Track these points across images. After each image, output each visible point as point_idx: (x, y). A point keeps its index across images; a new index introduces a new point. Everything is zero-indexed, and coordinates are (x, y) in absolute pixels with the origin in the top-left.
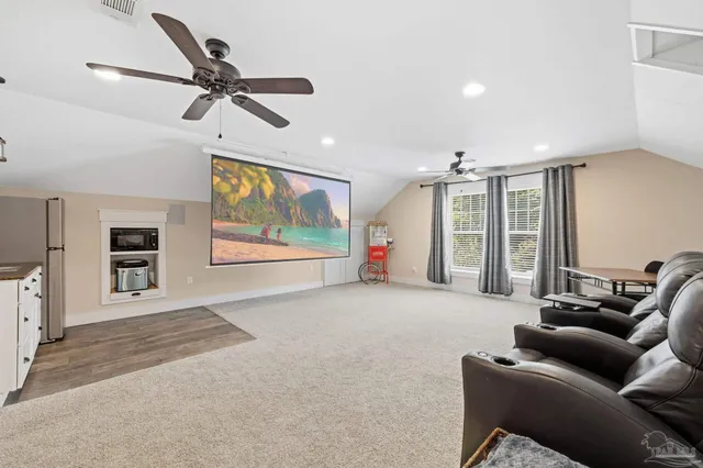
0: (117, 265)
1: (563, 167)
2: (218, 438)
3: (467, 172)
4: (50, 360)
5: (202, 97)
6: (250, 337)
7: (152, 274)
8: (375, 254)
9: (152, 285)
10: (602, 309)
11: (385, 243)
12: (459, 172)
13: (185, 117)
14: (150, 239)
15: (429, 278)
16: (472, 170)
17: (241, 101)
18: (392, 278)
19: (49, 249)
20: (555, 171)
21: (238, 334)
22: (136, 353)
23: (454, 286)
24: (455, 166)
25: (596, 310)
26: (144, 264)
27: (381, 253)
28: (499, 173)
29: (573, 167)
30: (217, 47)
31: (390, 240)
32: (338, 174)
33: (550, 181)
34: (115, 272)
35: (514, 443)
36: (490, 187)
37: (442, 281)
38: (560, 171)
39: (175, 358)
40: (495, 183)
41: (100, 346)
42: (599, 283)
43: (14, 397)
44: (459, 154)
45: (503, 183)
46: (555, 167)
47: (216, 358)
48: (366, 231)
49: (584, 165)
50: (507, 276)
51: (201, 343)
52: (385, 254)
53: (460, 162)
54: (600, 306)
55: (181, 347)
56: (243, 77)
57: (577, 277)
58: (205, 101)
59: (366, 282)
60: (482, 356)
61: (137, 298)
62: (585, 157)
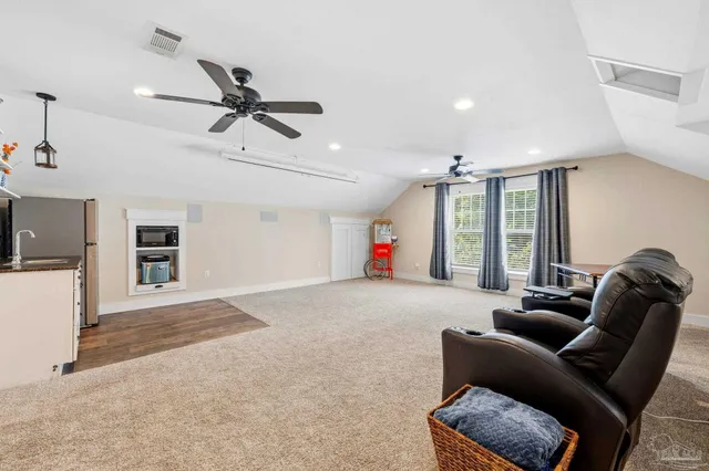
0: (142, 259)
1: (557, 169)
2: (243, 399)
3: (465, 174)
4: (92, 341)
5: (227, 115)
6: (263, 325)
7: (172, 268)
8: (381, 251)
9: (174, 278)
10: (572, 298)
11: (390, 241)
12: (458, 174)
13: (211, 130)
14: (171, 236)
15: (431, 275)
16: (470, 173)
17: (260, 118)
18: (396, 274)
19: (87, 244)
20: (550, 173)
21: (254, 323)
22: (165, 336)
23: (455, 282)
24: (453, 169)
25: (568, 298)
26: (166, 258)
27: (386, 251)
28: (497, 175)
29: (565, 170)
30: (242, 74)
31: (394, 238)
32: (345, 175)
33: (545, 183)
34: (140, 266)
35: (476, 392)
36: (488, 188)
37: (444, 277)
38: (554, 174)
39: (200, 341)
40: (493, 184)
41: (132, 330)
42: (583, 277)
43: (69, 368)
44: (458, 158)
45: (501, 184)
46: (550, 169)
47: (238, 339)
48: (372, 229)
49: (576, 168)
50: (503, 271)
51: (221, 329)
52: (390, 251)
53: (458, 164)
54: (572, 296)
55: (203, 332)
56: (263, 100)
57: (569, 273)
58: (230, 118)
59: (370, 278)
60: (458, 329)
61: (159, 290)
62: (577, 160)
